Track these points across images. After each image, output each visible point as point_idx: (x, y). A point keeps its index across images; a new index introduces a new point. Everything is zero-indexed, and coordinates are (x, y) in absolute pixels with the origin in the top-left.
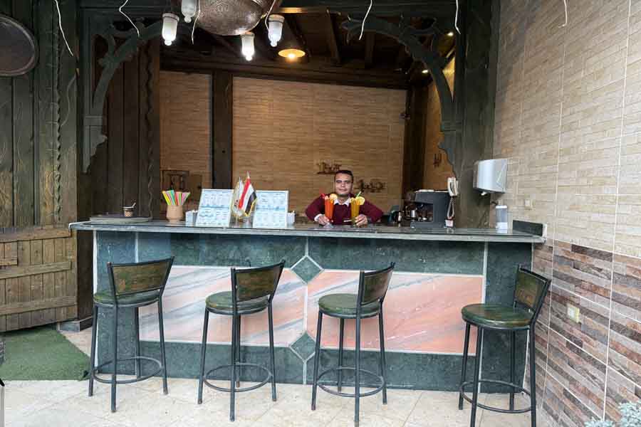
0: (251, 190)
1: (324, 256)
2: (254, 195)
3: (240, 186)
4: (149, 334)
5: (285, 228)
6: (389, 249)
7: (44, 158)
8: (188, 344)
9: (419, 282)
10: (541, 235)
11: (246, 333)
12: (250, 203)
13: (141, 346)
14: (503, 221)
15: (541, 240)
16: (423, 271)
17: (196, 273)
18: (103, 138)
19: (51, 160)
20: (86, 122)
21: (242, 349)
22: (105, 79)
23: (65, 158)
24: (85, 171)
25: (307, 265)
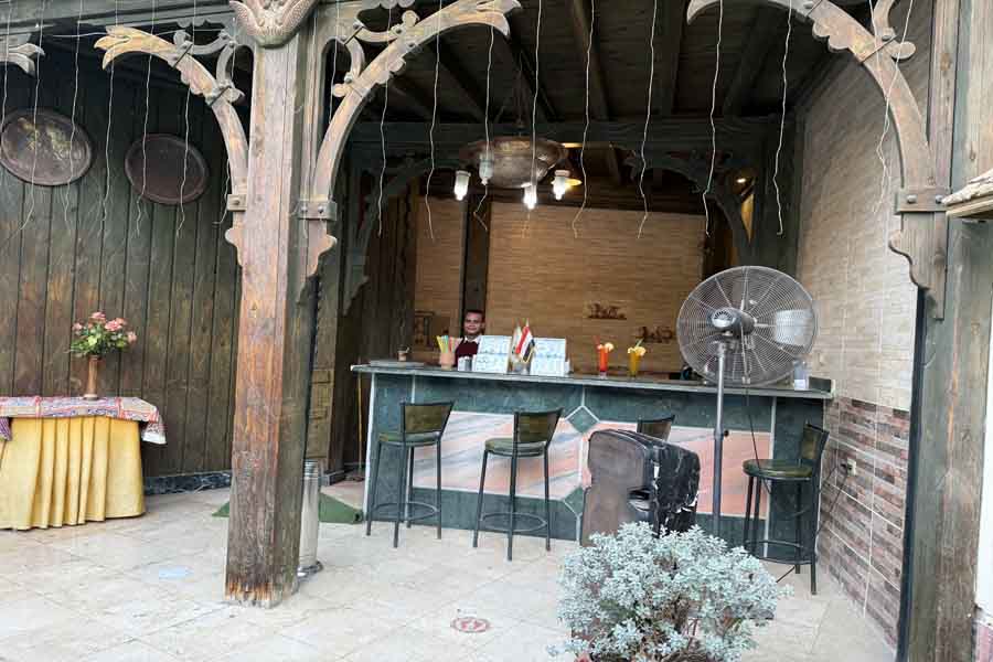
0: (529, 337)
1: (601, 407)
2: (533, 343)
3: (519, 334)
5: (562, 375)
6: (670, 402)
9: (702, 437)
10: (829, 391)
12: (528, 349)
14: (801, 378)
15: (829, 396)
16: (705, 426)
17: (469, 419)
21: (515, 499)
23: (325, 301)
24: (345, 312)
25: (583, 416)
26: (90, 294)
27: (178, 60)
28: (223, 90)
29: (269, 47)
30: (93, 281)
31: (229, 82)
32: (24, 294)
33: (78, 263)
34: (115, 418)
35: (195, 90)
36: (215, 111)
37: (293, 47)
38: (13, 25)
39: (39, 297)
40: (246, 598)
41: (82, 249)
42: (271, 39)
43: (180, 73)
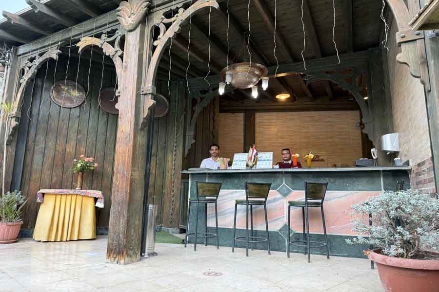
0: (255, 152)
1: (293, 183)
2: (257, 154)
3: (251, 150)
4: (211, 224)
6: (327, 179)
7: (169, 151)
8: (228, 229)
9: (346, 196)
10: (409, 165)
11: (256, 224)
12: (255, 157)
13: (207, 229)
16: (347, 190)
18: (193, 141)
19: (172, 152)
20: (187, 134)
21: (254, 232)
22: (195, 115)
23: (178, 151)
24: (185, 156)
25: (284, 188)
26: (82, 149)
27: (102, 44)
28: (116, 52)
29: (130, 31)
30: (84, 144)
31: (119, 49)
32: (57, 149)
33: (79, 137)
34: (85, 196)
35: (107, 54)
36: (114, 60)
37: (138, 29)
38: (52, 44)
39: (63, 151)
40: (114, 260)
41: (80, 132)
42: (130, 28)
43: (102, 49)
